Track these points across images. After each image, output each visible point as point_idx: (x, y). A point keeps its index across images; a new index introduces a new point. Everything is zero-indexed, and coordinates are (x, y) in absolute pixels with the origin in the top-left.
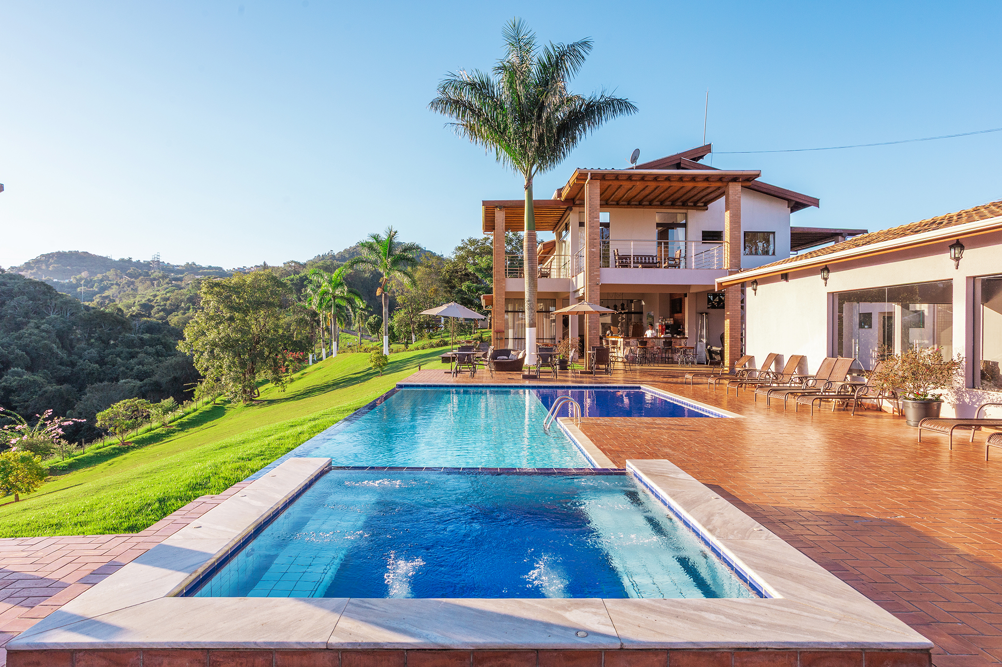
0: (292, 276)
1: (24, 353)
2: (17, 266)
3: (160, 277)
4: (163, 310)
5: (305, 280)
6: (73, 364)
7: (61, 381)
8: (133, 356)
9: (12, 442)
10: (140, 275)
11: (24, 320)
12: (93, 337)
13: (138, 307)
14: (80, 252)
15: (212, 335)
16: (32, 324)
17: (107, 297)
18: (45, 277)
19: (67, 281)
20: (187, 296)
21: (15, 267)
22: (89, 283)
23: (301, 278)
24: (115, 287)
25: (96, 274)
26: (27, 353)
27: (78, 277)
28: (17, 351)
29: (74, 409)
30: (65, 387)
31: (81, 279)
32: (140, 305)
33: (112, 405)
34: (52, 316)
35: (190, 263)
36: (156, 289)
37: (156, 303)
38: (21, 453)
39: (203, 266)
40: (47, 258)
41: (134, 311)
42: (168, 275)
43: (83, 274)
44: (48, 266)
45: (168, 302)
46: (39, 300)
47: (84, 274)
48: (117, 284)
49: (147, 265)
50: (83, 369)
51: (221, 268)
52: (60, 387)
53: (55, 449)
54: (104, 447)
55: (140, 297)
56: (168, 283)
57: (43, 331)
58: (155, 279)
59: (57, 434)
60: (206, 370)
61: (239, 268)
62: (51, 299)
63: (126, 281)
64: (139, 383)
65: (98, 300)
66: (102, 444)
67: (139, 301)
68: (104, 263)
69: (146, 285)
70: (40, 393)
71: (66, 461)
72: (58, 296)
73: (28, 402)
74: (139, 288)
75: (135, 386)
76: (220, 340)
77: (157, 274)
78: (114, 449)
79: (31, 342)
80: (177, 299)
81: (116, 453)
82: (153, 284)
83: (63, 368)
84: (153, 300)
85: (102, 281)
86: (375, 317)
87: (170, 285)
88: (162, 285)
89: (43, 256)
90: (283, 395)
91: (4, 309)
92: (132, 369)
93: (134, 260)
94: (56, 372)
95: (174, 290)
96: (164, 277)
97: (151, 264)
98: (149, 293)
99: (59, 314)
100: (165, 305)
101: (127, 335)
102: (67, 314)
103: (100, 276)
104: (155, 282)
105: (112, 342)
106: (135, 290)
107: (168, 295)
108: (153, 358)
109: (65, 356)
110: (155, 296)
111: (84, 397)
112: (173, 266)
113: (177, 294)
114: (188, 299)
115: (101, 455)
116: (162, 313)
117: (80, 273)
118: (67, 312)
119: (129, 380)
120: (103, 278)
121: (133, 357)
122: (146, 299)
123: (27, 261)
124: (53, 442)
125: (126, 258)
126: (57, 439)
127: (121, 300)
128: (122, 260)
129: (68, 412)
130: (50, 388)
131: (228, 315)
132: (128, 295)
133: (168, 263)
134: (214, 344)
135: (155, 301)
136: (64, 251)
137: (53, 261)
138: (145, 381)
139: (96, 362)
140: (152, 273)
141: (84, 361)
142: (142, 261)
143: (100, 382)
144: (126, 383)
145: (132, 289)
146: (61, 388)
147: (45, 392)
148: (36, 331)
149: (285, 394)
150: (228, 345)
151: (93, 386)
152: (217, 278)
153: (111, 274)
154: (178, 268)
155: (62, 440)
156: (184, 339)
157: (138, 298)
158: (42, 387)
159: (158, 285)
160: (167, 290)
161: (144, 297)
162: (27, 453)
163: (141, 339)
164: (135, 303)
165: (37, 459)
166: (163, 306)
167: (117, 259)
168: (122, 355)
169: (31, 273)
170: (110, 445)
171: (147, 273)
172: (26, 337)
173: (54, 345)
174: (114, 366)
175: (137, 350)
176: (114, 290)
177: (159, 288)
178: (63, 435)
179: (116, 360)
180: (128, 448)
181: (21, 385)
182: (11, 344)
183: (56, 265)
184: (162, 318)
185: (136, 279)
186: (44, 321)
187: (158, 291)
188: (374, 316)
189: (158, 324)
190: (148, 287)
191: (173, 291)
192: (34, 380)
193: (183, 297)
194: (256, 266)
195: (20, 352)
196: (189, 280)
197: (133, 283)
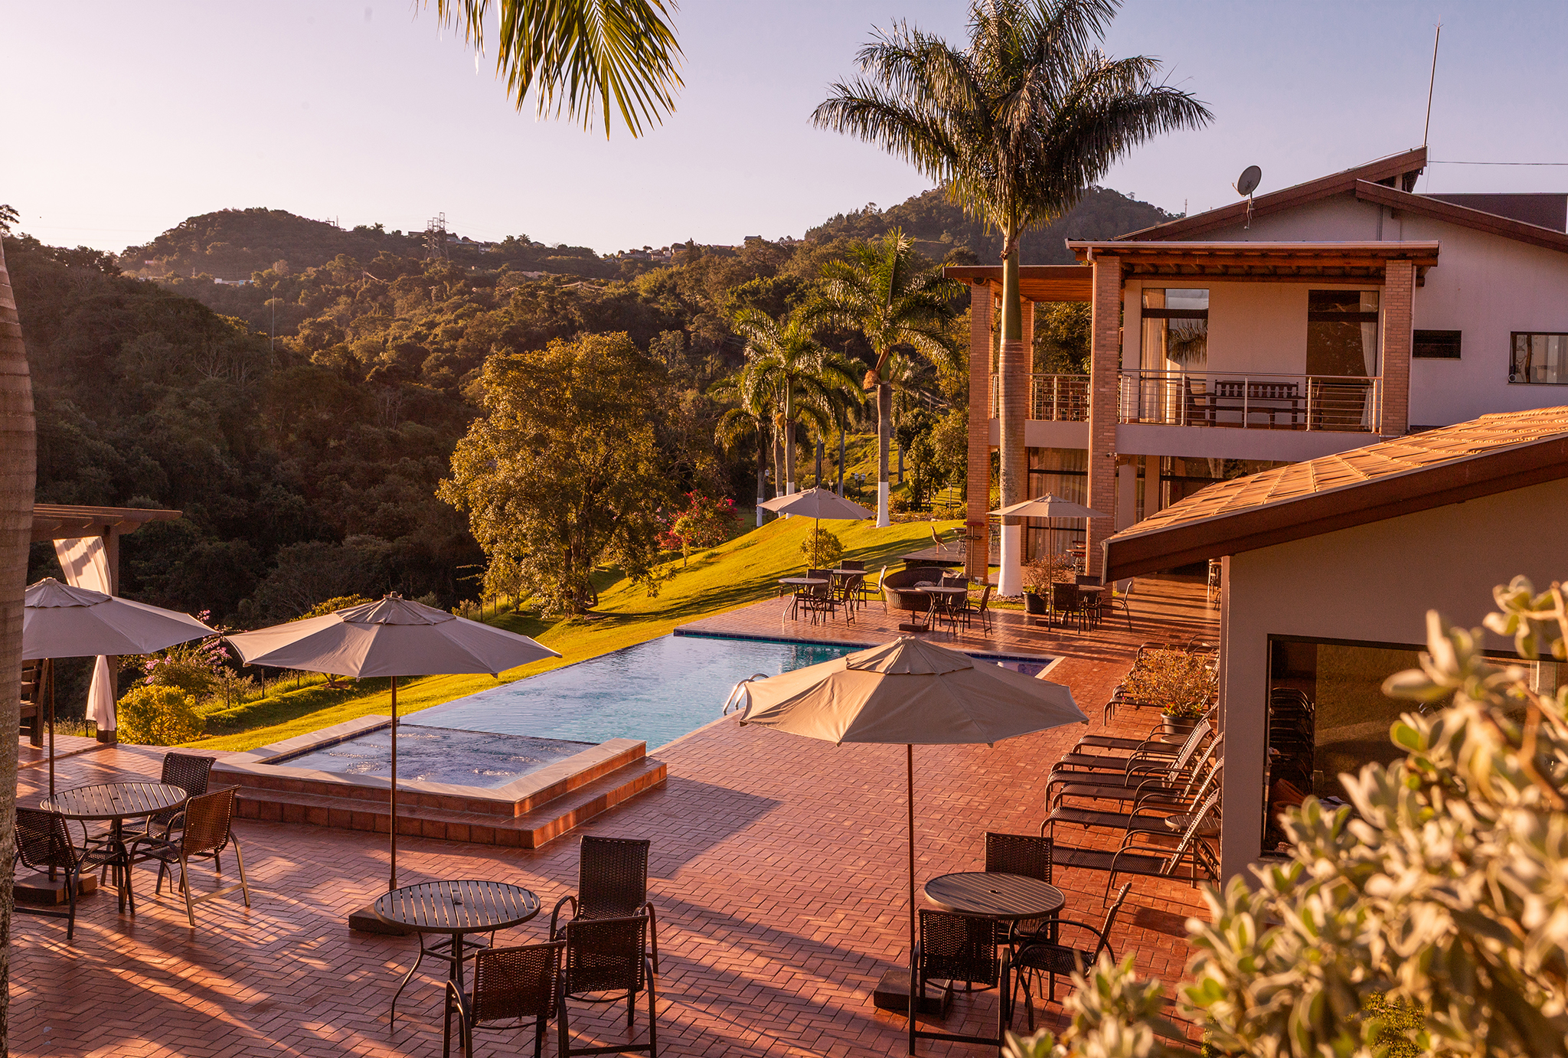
0: (756, 282)
1: (157, 463)
2: (140, 245)
3: (445, 278)
4: (448, 362)
5: (789, 291)
6: (251, 492)
7: (228, 530)
8: (375, 478)
9: (148, 666)
10: (401, 269)
11: (158, 387)
12: (293, 431)
13: (393, 353)
14: (269, 210)
15: (503, 471)
16: (172, 398)
17: (325, 325)
18: (198, 272)
19: (242, 283)
20: (504, 329)
21: (136, 248)
22: (289, 288)
23: (777, 285)
24: (343, 299)
25: (302, 265)
26: (163, 464)
27: (265, 273)
28: (145, 458)
29: (253, 598)
30: (235, 545)
31: (272, 278)
32: (397, 348)
33: (314, 607)
34: (212, 379)
35: (516, 238)
36: (435, 308)
37: (432, 343)
38: (167, 689)
39: (548, 245)
40: (200, 229)
41: (383, 363)
42: (462, 271)
43: (275, 266)
44: (202, 246)
45: (461, 342)
46: (185, 341)
47: (277, 268)
48: (349, 293)
49: (416, 239)
50: (272, 506)
51: (589, 252)
52: (224, 544)
53: (215, 684)
54: (299, 687)
55: (399, 327)
56: (461, 293)
57: (194, 413)
58: (431, 281)
59: (219, 658)
60: (493, 542)
61: (633, 252)
62: (209, 338)
63: (368, 286)
64: (386, 546)
65: (307, 332)
66: (296, 682)
67: (395, 339)
68: (321, 235)
69: (412, 297)
70: (187, 555)
71: (233, 709)
72: (223, 333)
73: (164, 573)
74: (399, 303)
75: (375, 552)
76: (518, 481)
77: (440, 268)
78: (316, 693)
79: (169, 438)
80: (480, 334)
81: (318, 701)
82: (428, 294)
83: (233, 500)
84: (427, 336)
85: (315, 283)
86: (918, 415)
87: (466, 297)
88: (449, 298)
89: (191, 220)
90: (653, 605)
91: (118, 359)
92: (373, 511)
93: (388, 230)
94: (219, 509)
95: (476, 310)
96: (453, 277)
97: (425, 242)
98: (420, 317)
99: (225, 375)
100: (453, 348)
101: (363, 427)
102: (240, 376)
103: (311, 271)
104: (434, 289)
105: (332, 443)
106: (389, 308)
107: (461, 323)
108: (417, 487)
109: (237, 472)
110: (432, 325)
111: (273, 573)
112: (477, 245)
113: (482, 322)
114: (506, 334)
115: (292, 703)
116: (444, 370)
117: (270, 264)
118: (240, 371)
119: (367, 537)
120: (317, 278)
121: (374, 481)
122: (410, 333)
123: (160, 235)
124: (211, 672)
125: (370, 225)
126: (218, 666)
127: (356, 334)
128: (360, 230)
129: (241, 603)
130: (207, 546)
131: (533, 433)
132: (373, 321)
133: (465, 239)
134: (508, 494)
135: (431, 338)
136: (236, 208)
137: (213, 234)
138: (396, 542)
139: (300, 490)
140: (426, 265)
141: (275, 485)
142: (405, 233)
143: (303, 541)
144: (359, 543)
145: (382, 306)
146: (228, 547)
147: (198, 554)
148: (179, 414)
149: (655, 603)
150: (531, 494)
151: (290, 548)
152: (575, 280)
153: (335, 265)
154: (488, 250)
155: (227, 669)
156: (451, 477)
157: (393, 330)
158: (192, 543)
159: (439, 298)
160: (460, 311)
161: (407, 328)
162: (174, 690)
163: (393, 439)
164: (387, 341)
165: (189, 700)
166: (447, 351)
167: (350, 228)
168: (352, 476)
169: (168, 262)
170: (310, 684)
171: (416, 264)
172: (160, 427)
173: (215, 447)
174: (335, 500)
175: (383, 463)
176: (341, 307)
177: (441, 305)
178: (229, 660)
179: (340, 488)
180: (341, 693)
181: (151, 535)
182: (132, 443)
183: (219, 244)
184: (445, 382)
185: (390, 280)
186: (196, 390)
187: (440, 311)
188: (916, 411)
189: (436, 398)
190: (417, 303)
191: (471, 315)
192: (176, 527)
193: (494, 329)
194: (676, 246)
195: (150, 462)
196: (510, 286)
197: (384, 290)
